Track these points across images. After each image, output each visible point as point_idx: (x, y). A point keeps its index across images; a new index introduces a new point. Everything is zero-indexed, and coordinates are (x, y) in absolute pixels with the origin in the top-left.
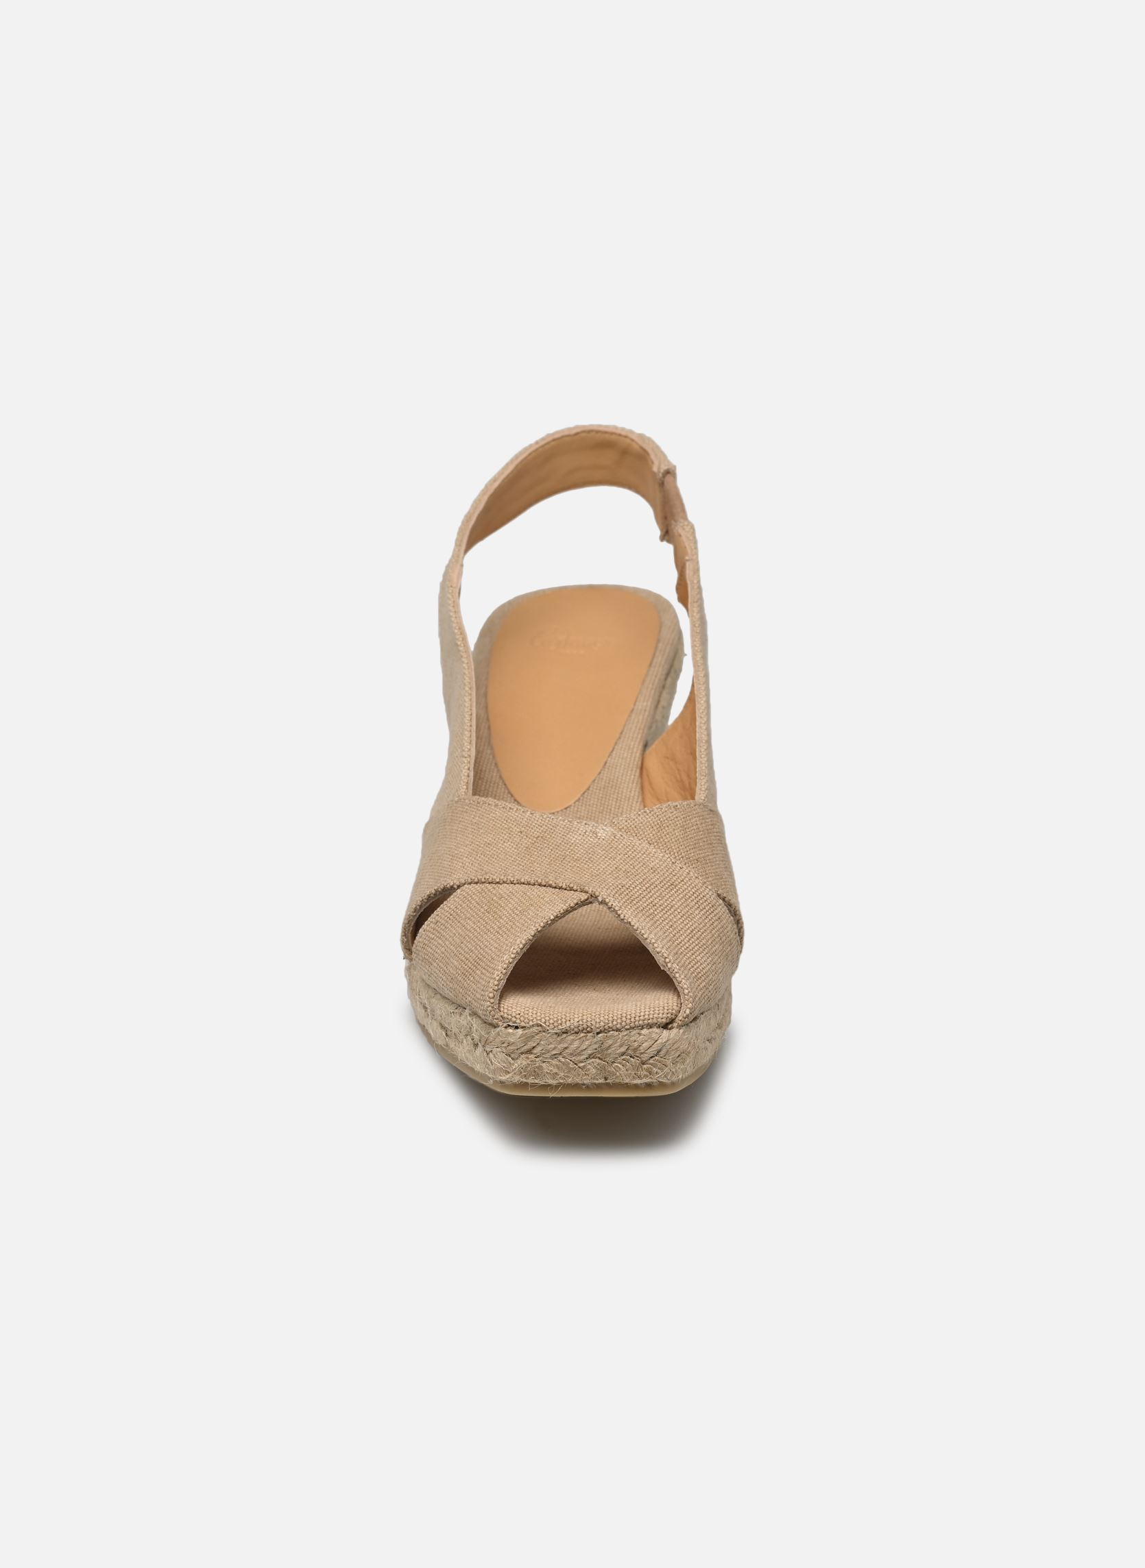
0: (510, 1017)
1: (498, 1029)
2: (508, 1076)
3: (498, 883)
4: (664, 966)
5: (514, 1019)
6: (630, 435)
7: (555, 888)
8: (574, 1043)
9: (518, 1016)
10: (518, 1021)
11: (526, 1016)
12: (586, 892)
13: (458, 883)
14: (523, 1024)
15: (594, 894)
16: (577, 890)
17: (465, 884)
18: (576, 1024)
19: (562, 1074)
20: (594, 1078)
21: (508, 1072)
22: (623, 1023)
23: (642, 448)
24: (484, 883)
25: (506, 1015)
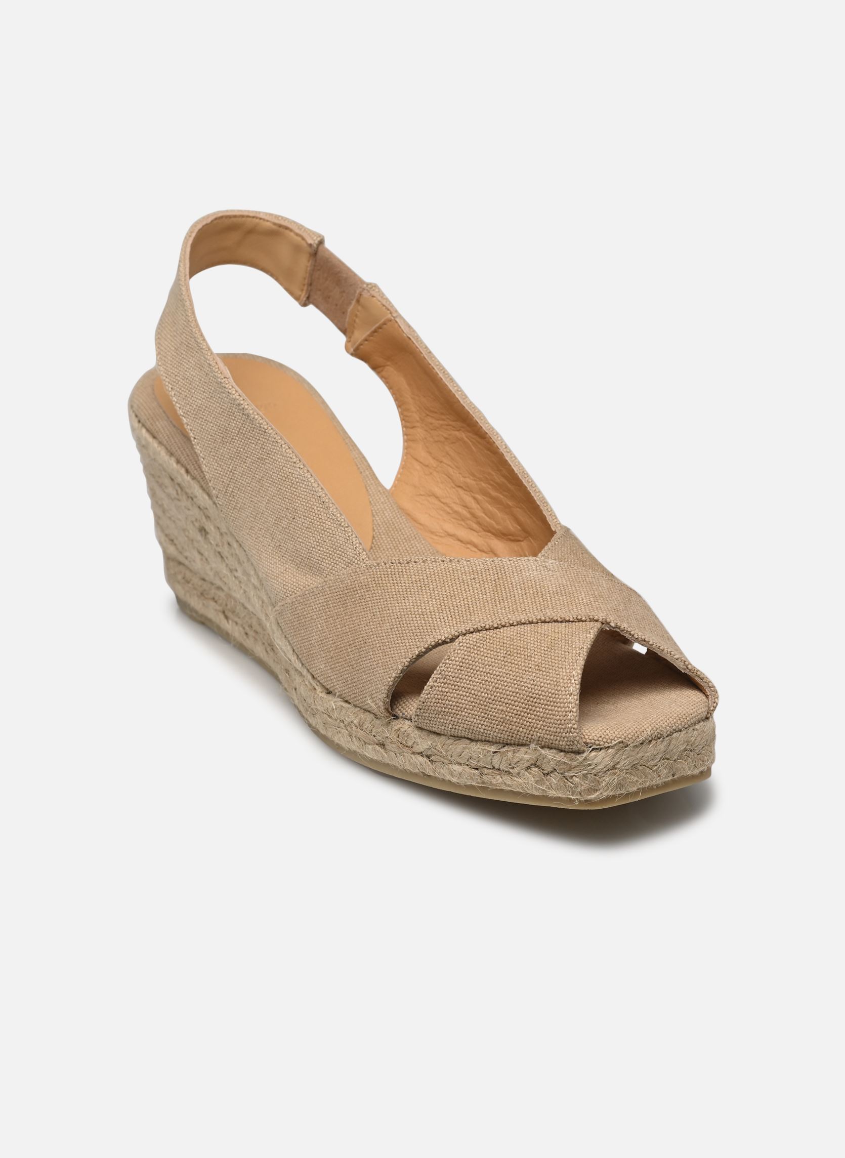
0: (593, 741)
1: (585, 755)
2: (597, 794)
3: (497, 628)
4: (685, 669)
5: (597, 742)
6: (258, 215)
7: (561, 622)
8: (650, 750)
9: (600, 739)
10: (602, 743)
11: (607, 737)
12: (597, 621)
13: (450, 637)
14: (607, 745)
15: (606, 622)
16: (586, 621)
17: (459, 636)
18: (649, 734)
19: (640, 781)
20: (665, 778)
21: (597, 790)
22: (683, 723)
23: (275, 224)
24: (481, 630)
25: (588, 741)
